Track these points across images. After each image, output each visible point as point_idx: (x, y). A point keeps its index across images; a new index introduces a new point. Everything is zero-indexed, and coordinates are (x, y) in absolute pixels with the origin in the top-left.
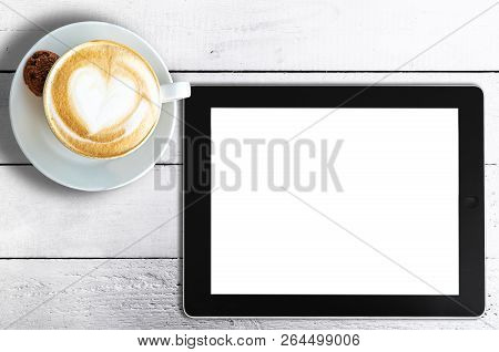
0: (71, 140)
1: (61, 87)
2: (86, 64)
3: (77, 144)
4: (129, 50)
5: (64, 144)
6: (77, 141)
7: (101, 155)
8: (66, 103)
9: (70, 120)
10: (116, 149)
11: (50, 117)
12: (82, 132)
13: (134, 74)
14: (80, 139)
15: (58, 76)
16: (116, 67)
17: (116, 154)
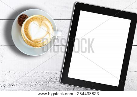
0: (26, 40)
1: (27, 25)
2: (35, 21)
3: (27, 41)
4: (48, 20)
5: (24, 41)
6: (28, 41)
7: (33, 46)
8: (27, 30)
9: (27, 34)
10: (38, 45)
11: (22, 33)
12: (30, 39)
13: (47, 27)
14: (29, 40)
15: (27, 22)
16: (43, 23)
17: (37, 47)
